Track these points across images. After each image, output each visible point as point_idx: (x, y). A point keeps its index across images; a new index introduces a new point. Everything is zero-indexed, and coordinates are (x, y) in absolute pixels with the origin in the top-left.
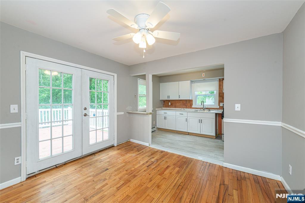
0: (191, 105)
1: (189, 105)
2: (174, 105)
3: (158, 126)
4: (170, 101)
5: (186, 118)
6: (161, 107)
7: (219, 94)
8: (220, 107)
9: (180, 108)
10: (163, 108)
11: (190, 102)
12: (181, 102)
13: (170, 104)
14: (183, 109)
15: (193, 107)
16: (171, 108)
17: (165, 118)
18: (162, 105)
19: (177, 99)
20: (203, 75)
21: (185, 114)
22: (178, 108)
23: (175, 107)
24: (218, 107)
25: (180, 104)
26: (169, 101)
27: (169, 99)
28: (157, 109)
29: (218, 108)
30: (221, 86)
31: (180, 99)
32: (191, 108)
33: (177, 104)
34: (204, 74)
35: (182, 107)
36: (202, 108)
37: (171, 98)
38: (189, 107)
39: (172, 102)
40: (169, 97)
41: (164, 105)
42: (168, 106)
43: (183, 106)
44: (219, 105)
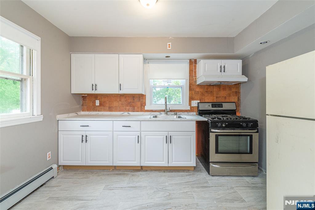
0: (143, 104)
1: (139, 104)
2: (107, 105)
3: (62, 162)
4: (99, 98)
5: (138, 134)
6: (75, 111)
7: (190, 85)
8: (191, 107)
9: (120, 111)
10: (82, 113)
11: (141, 100)
12: (123, 99)
13: (97, 103)
14: (126, 113)
15: (146, 108)
16: (100, 113)
17: (84, 139)
18: (78, 106)
19: (116, 91)
20: (168, 46)
21: (135, 125)
22: (116, 110)
23: (110, 109)
24: (189, 108)
25: (120, 102)
26: (96, 96)
27: (97, 92)
28: (59, 117)
29: (188, 110)
30: (192, 72)
31: (121, 92)
32: (142, 111)
33: (115, 104)
34: (170, 43)
35: (125, 109)
36: (164, 111)
37: (101, 90)
38: (138, 108)
39: (103, 100)
40: (94, 87)
41: (82, 105)
42: (94, 108)
43: (128, 108)
44: (190, 104)
